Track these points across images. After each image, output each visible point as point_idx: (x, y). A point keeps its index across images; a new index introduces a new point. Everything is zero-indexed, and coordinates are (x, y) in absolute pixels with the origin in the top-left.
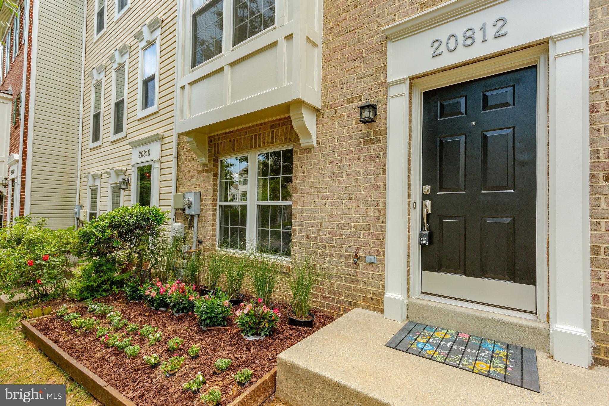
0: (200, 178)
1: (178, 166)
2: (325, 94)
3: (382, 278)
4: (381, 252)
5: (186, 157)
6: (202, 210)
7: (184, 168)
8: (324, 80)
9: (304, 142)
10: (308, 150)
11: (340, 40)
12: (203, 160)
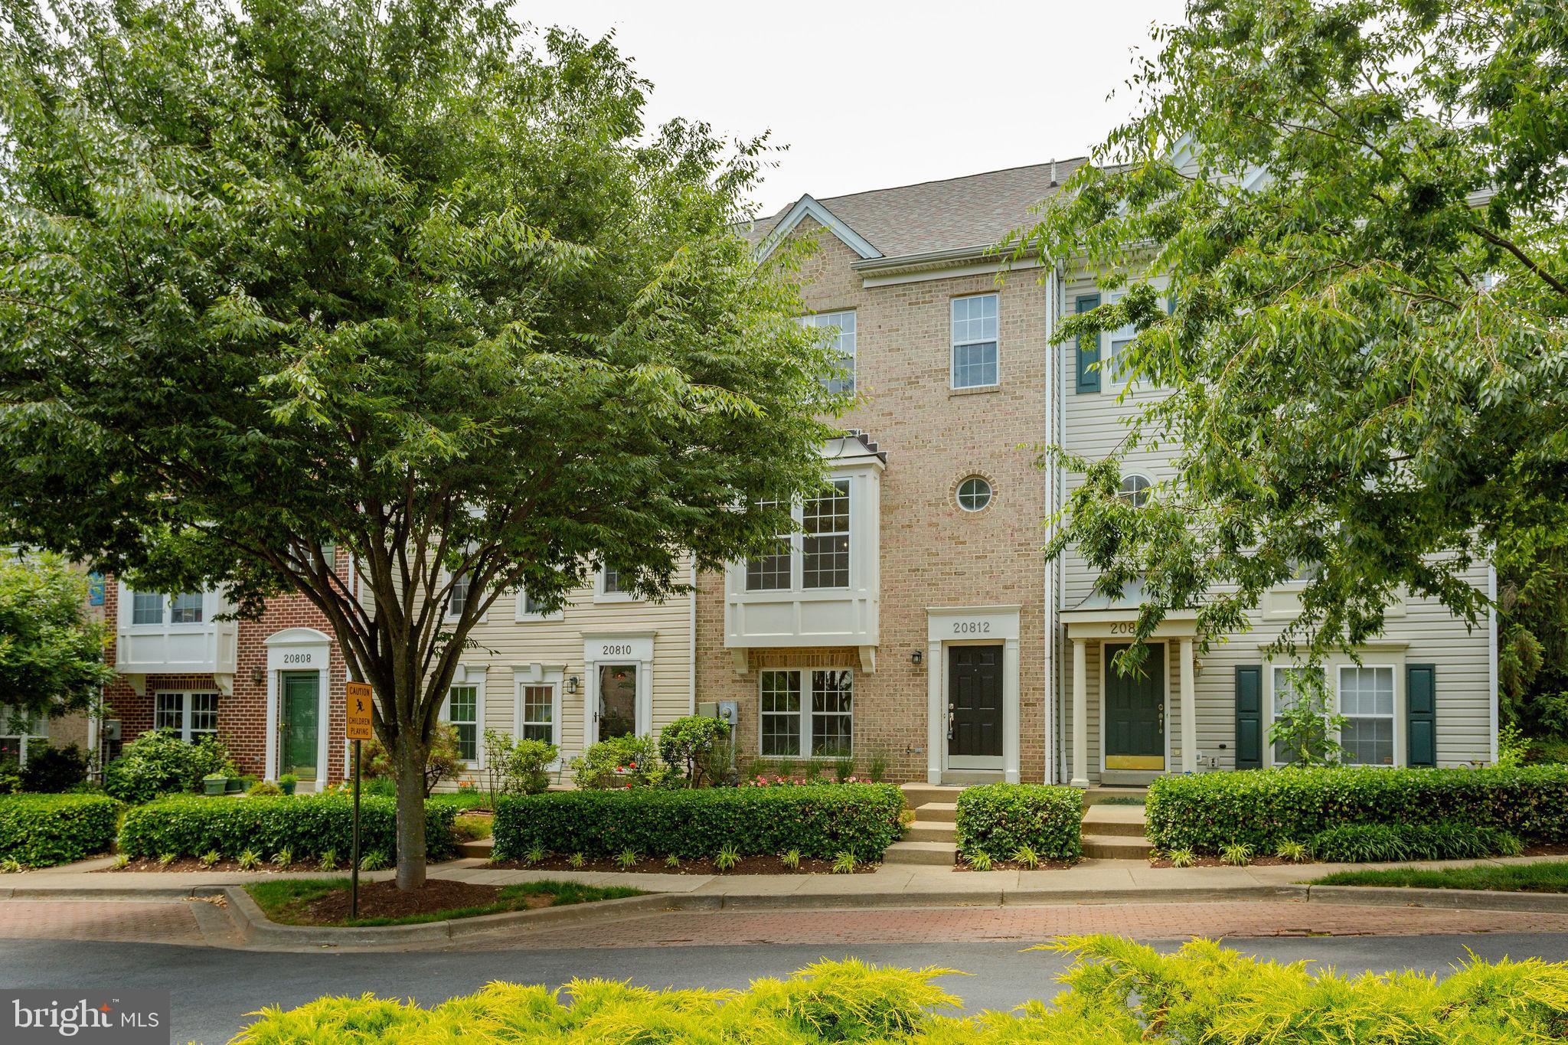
0: (737, 687)
1: (697, 672)
2: (881, 636)
3: (926, 761)
4: (925, 745)
5: (709, 663)
6: (740, 719)
7: (709, 675)
8: (881, 626)
9: (865, 669)
10: (868, 675)
11: (894, 601)
12: (744, 670)
